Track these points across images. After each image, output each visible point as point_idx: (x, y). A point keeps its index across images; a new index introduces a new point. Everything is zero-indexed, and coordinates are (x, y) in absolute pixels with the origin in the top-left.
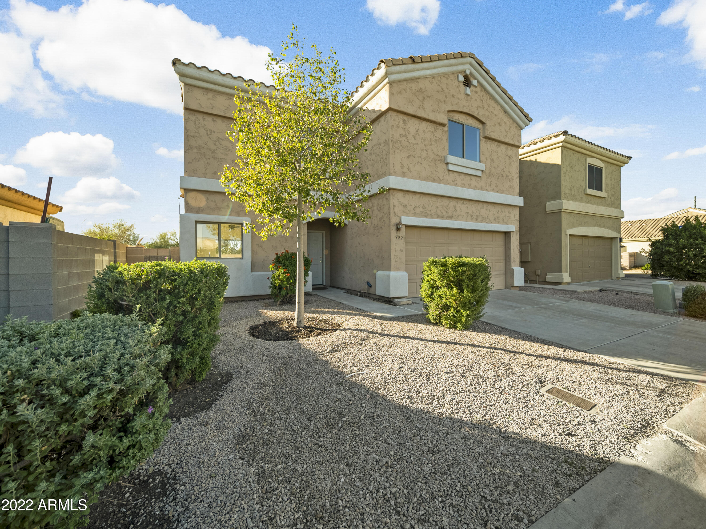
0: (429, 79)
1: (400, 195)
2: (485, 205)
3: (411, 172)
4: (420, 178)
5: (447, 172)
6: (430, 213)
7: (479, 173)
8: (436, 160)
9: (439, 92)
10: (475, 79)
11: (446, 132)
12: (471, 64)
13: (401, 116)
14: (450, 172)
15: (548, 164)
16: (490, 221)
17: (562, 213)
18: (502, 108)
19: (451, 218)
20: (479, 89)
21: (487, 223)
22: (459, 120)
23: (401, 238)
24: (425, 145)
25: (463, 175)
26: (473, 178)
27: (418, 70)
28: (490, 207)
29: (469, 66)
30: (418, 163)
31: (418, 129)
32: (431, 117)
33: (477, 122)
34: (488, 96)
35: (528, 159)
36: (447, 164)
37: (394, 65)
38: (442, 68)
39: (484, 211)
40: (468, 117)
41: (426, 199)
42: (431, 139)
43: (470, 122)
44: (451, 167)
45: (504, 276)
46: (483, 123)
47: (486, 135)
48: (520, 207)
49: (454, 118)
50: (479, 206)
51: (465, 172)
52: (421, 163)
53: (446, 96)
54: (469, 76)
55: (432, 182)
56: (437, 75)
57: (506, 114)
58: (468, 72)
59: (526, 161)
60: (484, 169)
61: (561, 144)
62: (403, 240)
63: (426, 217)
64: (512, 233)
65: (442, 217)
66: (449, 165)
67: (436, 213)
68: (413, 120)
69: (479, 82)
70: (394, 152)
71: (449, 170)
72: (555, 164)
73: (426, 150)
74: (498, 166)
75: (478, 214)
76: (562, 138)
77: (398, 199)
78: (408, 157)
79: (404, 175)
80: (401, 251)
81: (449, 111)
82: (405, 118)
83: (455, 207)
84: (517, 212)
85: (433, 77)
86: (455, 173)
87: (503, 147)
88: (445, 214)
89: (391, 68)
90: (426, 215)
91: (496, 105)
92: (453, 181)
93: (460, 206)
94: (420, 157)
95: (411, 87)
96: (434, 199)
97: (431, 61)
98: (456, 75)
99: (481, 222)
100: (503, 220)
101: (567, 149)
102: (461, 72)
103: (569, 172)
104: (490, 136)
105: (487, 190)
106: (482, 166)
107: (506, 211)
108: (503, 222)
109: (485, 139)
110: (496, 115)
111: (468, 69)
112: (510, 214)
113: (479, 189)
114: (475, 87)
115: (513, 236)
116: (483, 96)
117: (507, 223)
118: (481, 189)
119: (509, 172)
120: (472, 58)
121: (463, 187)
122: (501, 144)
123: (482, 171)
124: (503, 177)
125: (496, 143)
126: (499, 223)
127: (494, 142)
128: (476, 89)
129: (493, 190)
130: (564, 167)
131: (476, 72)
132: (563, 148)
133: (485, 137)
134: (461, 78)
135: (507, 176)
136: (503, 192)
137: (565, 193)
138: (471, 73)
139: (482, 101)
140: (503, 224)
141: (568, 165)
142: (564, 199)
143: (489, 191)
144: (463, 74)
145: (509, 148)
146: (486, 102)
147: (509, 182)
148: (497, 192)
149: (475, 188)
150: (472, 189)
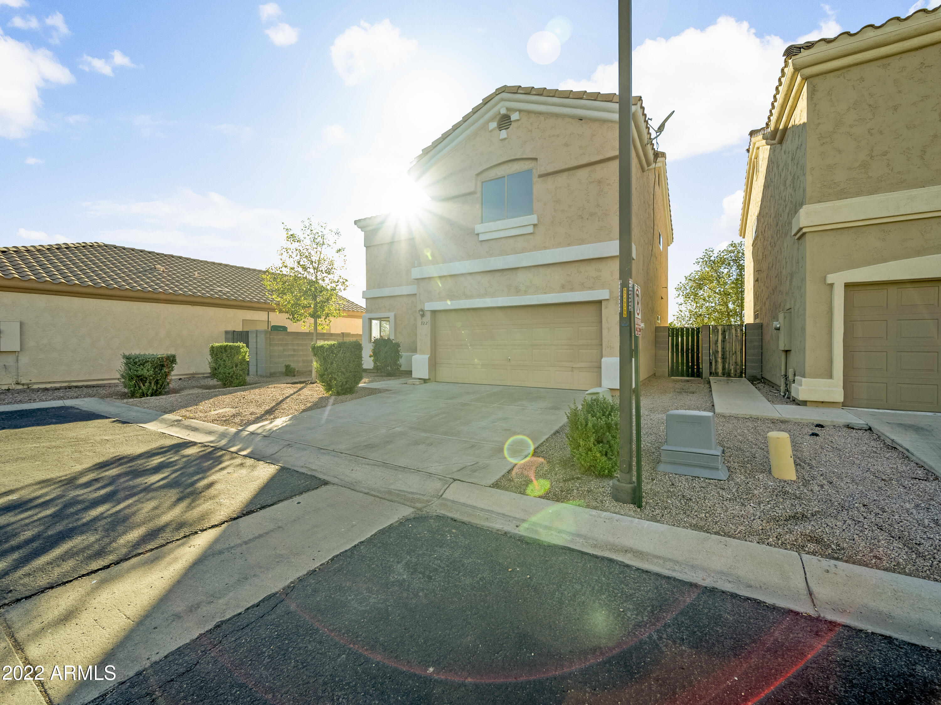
1: (425, 283)
2: (541, 270)
3: (435, 257)
4: (445, 260)
5: (478, 245)
7: (530, 230)
8: (464, 235)
9: (463, 161)
10: (515, 110)
11: (477, 198)
12: (502, 100)
14: (484, 243)
16: (554, 291)
17: (807, 237)
18: (572, 117)
19: (484, 295)
20: (524, 119)
21: (545, 293)
22: (496, 175)
23: (425, 323)
24: (450, 225)
25: (502, 240)
26: (519, 239)
28: (550, 270)
29: (503, 103)
30: (443, 246)
32: (454, 193)
33: (527, 162)
34: (542, 118)
35: (791, 124)
36: (478, 235)
39: (539, 278)
40: (510, 165)
41: (452, 281)
42: (458, 216)
43: (515, 168)
44: (482, 237)
46: (536, 159)
47: (539, 173)
49: (490, 176)
50: (530, 275)
51: (503, 236)
52: (447, 245)
53: (473, 160)
54: (509, 113)
55: (459, 261)
57: (582, 121)
58: (503, 111)
59: (790, 128)
60: (536, 222)
61: (801, 77)
62: (427, 325)
64: (604, 304)
65: (472, 296)
66: (480, 235)
69: (520, 111)
71: (481, 241)
73: (453, 230)
74: (570, 206)
75: (529, 284)
76: (790, 64)
77: (423, 287)
80: (426, 335)
81: (478, 175)
83: (489, 282)
86: (488, 242)
87: (583, 173)
88: (475, 292)
90: (453, 298)
91: (559, 121)
93: (496, 279)
94: (445, 239)
96: (462, 279)
97: (444, 139)
98: (485, 127)
100: (583, 284)
101: (825, 75)
102: (492, 120)
103: (851, 126)
104: (546, 172)
105: (545, 248)
106: (533, 219)
107: (591, 270)
108: (583, 287)
109: (541, 179)
110: (558, 136)
111: (502, 107)
112: (601, 272)
113: (530, 250)
114: (518, 120)
115: (606, 308)
116: (531, 124)
117: (591, 288)
118: (536, 248)
119: (598, 206)
120: (503, 92)
121: (501, 255)
122: (577, 170)
123: (535, 225)
124: (582, 218)
125: (566, 174)
126: (572, 290)
127: (561, 174)
128: (519, 123)
129: (560, 245)
130: (819, 124)
131: (512, 103)
132: (811, 80)
133: (540, 176)
134: (493, 125)
135: (592, 214)
136: (582, 242)
137: (825, 184)
138: (508, 109)
139: (531, 131)
140: (581, 291)
141: (848, 110)
142: (819, 202)
143: (549, 249)
144: (498, 118)
145: (598, 167)
146: (538, 128)
147: (599, 221)
148: (569, 245)
149: (524, 250)
150: (518, 253)
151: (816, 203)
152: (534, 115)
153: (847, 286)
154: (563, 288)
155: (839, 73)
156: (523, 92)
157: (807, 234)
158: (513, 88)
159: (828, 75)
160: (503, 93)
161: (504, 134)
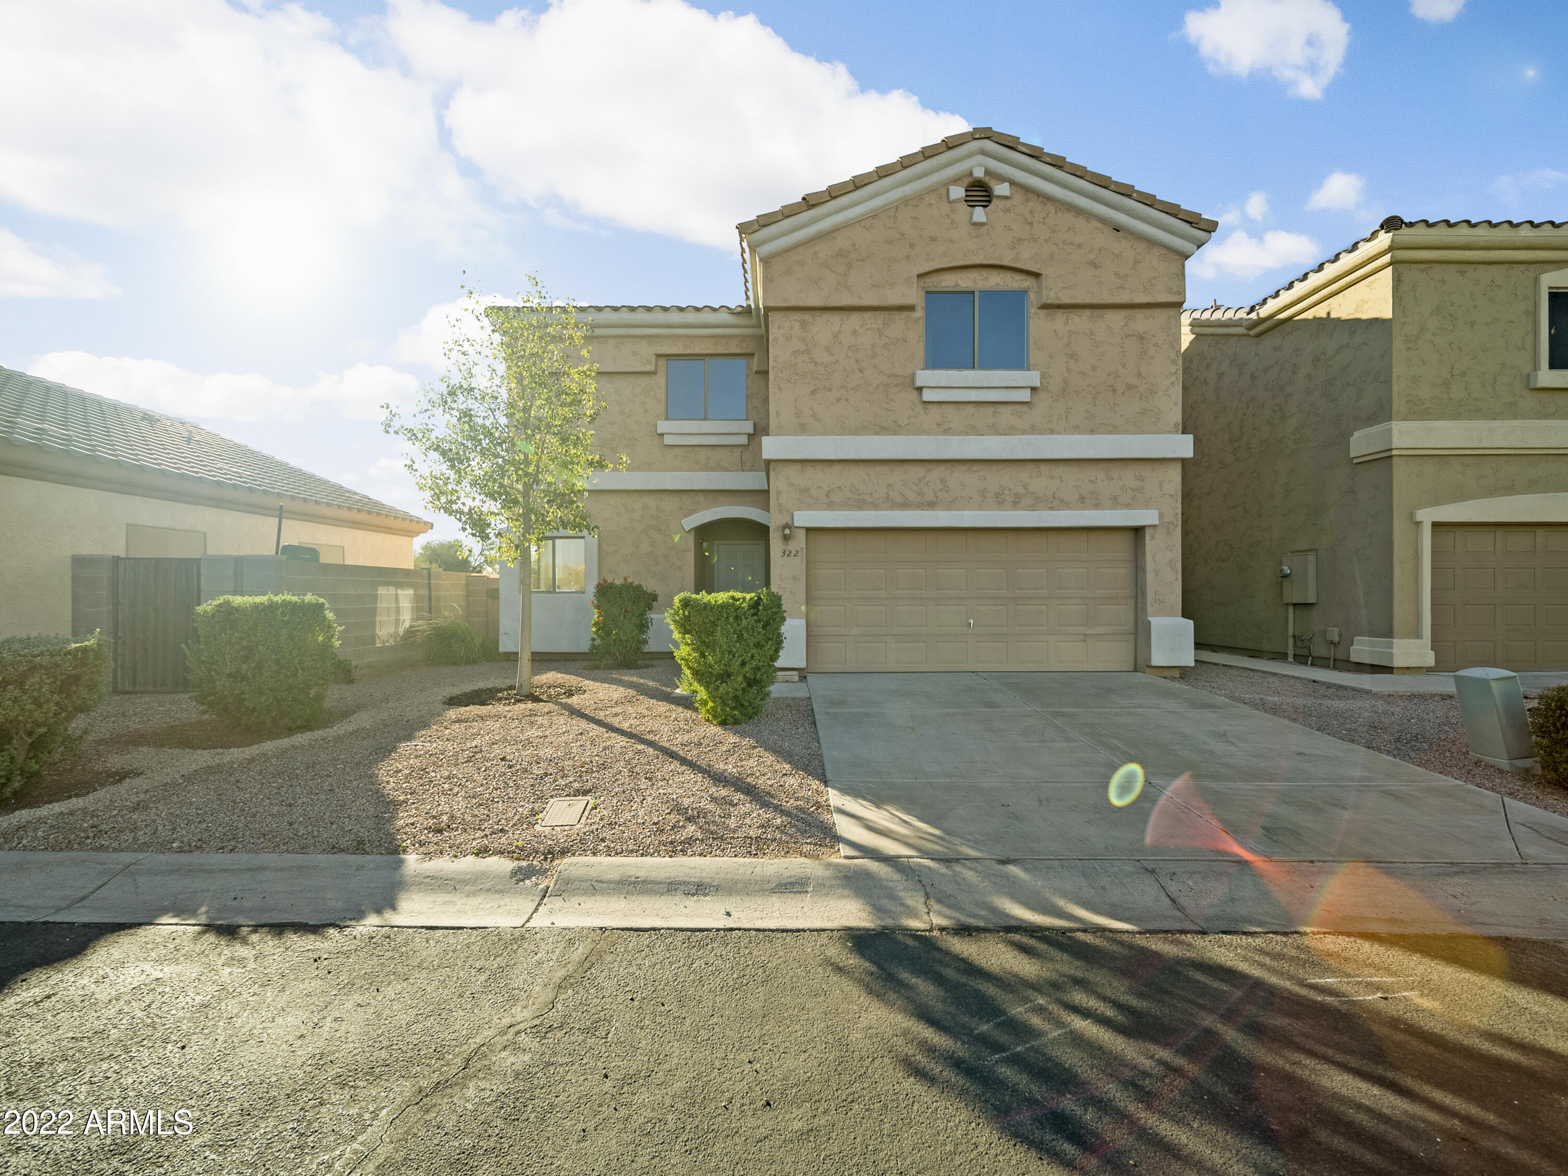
0: (863, 223)
1: (792, 470)
2: (1044, 469)
3: (819, 421)
4: (844, 429)
5: (919, 408)
6: (871, 500)
7: (1025, 396)
8: (887, 386)
9: (890, 242)
10: (1002, 179)
11: (917, 321)
12: (983, 153)
13: (796, 316)
14: (930, 406)
15: (1358, 320)
16: (1065, 505)
17: (1395, 460)
18: (1104, 221)
19: (932, 505)
20: (1018, 198)
21: (1051, 509)
22: (957, 285)
23: (793, 553)
24: (857, 361)
25: (970, 407)
26: (1002, 409)
27: (829, 215)
28: (1060, 470)
29: (981, 157)
30: (839, 400)
31: (839, 332)
32: (870, 299)
33: (1018, 277)
34: (1051, 207)
35: (1308, 315)
36: (920, 389)
37: (763, 226)
38: (895, 191)
39: (1040, 482)
40: (985, 273)
41: (860, 472)
42: (873, 346)
43: (996, 281)
44: (928, 396)
45: (1132, 637)
46: (1037, 275)
47: (1044, 300)
48: (1184, 461)
49: (943, 284)
50: (1024, 474)
51: (973, 400)
52: (847, 400)
53: (912, 246)
54: (987, 179)
55: (877, 434)
56: (885, 209)
57: (1120, 234)
58: (979, 173)
59: (1306, 320)
60: (1037, 384)
61: (1387, 258)
62: (798, 559)
63: (860, 508)
64: (1148, 532)
65: (905, 505)
66: (925, 391)
67: (888, 498)
68: (826, 316)
69: (1012, 183)
70: (780, 389)
71: (925, 402)
72: (1376, 319)
73: (861, 371)
74: (1094, 368)
75: (1022, 491)
76: (1385, 239)
77: (788, 479)
78: (813, 392)
79: (803, 429)
80: (794, 578)
81: (919, 276)
82: (807, 316)
83: (943, 481)
84: (1174, 476)
85: (873, 215)
86: (944, 406)
87: (1115, 318)
88: (912, 497)
89: (757, 234)
90: (861, 505)
91: (1081, 222)
92: (938, 424)
93: (957, 477)
94: (842, 387)
95: (816, 254)
96: (884, 469)
97: (857, 188)
98: (943, 191)
99: (1032, 508)
100: (1115, 499)
101: (1409, 265)
102: (956, 181)
103: (1434, 335)
104: (1057, 302)
105: (1052, 432)
106: (1032, 377)
107: (1128, 476)
108: (1116, 503)
109: (1044, 311)
110: (1079, 246)
111: (980, 165)
112: (1143, 480)
113: (1024, 432)
114: (1006, 198)
115: (1153, 538)
116: (1032, 212)
117: (1128, 506)
118: (1033, 430)
119: (1139, 375)
120: (987, 138)
121: (967, 434)
122: (1106, 311)
123: (1033, 389)
124: (1114, 391)
125: (1087, 313)
126: (1097, 506)
127: (1079, 311)
128: (1009, 203)
129: (1076, 429)
130: (1405, 323)
131: (1000, 165)
132: (1397, 265)
133: (1045, 307)
134: (958, 192)
135: (1130, 387)
136: (1113, 429)
137: (1411, 398)
138: (987, 172)
139: (1031, 224)
140: (1111, 509)
141: (1431, 313)
142: (1405, 420)
143: (1058, 433)
144: (967, 181)
145: (1139, 314)
146: (1044, 223)
147: (1141, 400)
148: (1092, 432)
149: (1011, 430)
150: (1000, 434)
151: (1401, 420)
152: (1036, 198)
153: (1436, 525)
154: (1083, 502)
155: (1423, 266)
156: (1029, 152)
157: (1394, 458)
158: (1010, 139)
159: (1414, 266)
160: (987, 141)
161: (979, 214)
